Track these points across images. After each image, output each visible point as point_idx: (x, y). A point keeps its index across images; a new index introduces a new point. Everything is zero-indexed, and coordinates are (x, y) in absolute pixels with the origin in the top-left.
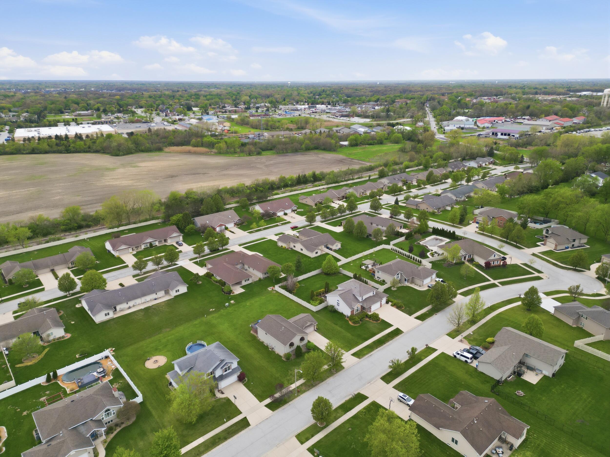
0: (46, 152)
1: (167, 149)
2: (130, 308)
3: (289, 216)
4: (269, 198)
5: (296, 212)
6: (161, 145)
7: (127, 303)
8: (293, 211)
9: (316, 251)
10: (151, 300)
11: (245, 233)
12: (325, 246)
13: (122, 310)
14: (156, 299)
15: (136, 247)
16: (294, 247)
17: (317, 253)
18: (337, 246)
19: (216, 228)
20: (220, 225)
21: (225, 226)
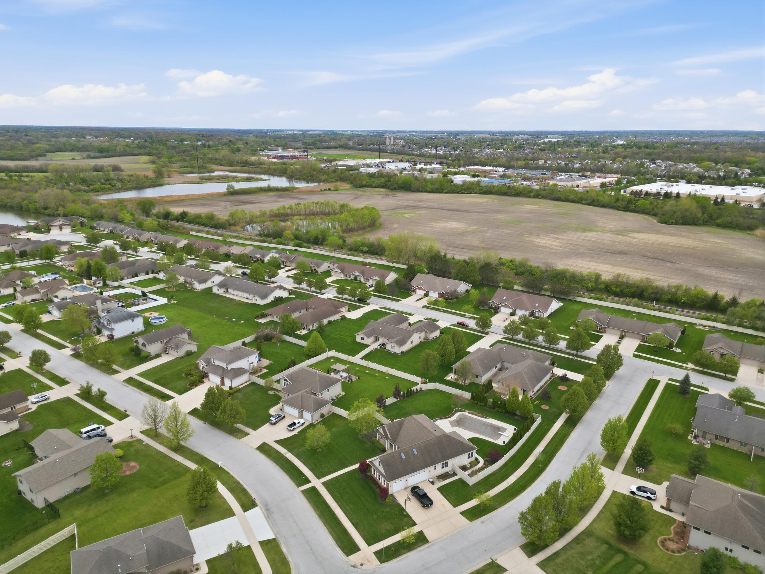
7: (236, 291)
10: (245, 298)
13: (230, 294)
15: (348, 275)
17: (362, 339)
18: (392, 347)
19: (416, 289)
20: (420, 288)
21: (426, 292)
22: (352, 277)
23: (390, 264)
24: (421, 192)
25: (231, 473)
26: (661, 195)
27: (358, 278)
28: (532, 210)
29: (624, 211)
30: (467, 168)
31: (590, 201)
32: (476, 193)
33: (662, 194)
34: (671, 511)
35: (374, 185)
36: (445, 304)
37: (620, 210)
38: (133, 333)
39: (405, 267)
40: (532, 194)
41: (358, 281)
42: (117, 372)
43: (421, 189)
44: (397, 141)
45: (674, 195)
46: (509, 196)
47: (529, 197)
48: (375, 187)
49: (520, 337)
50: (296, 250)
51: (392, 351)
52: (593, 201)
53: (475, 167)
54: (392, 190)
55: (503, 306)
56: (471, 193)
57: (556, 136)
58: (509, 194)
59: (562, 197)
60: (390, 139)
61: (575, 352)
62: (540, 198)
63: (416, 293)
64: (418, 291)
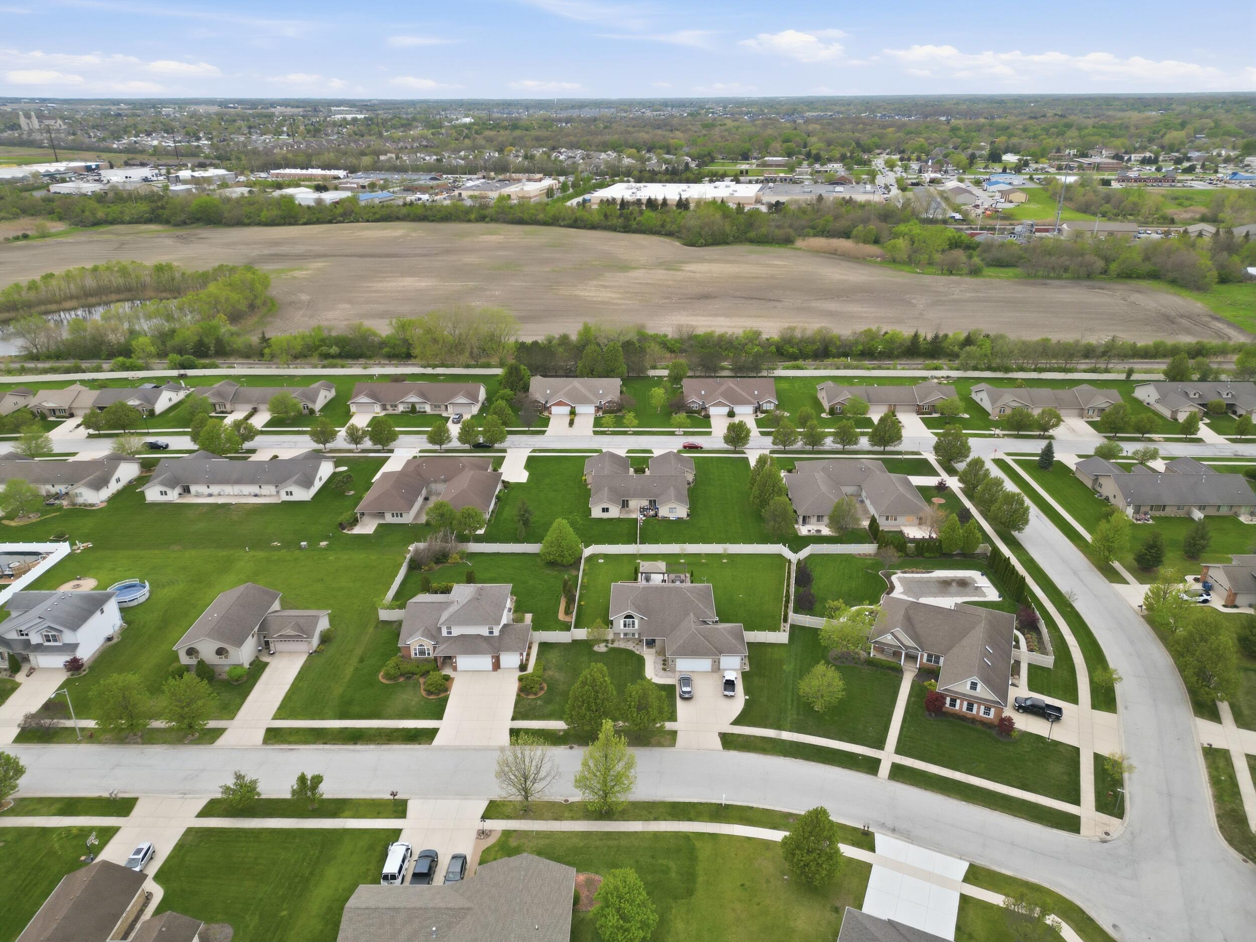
0: (593, 227)
1: (800, 242)
2: (210, 495)
4: (764, 373)
6: (791, 232)
7: (208, 487)
9: (605, 506)
10: (250, 495)
13: (198, 495)
14: (256, 496)
15: (392, 406)
17: (605, 510)
18: (671, 510)
19: (550, 407)
20: (560, 404)
21: (572, 407)
22: (401, 408)
23: (429, 371)
24: (249, 225)
25: (755, 805)
26: (642, 204)
27: (418, 407)
28: (500, 243)
29: (625, 232)
30: (274, 174)
31: (570, 222)
32: (368, 221)
33: (644, 201)
34: (1236, 607)
35: (127, 218)
36: (636, 422)
37: (619, 232)
38: (109, 639)
39: (499, 371)
40: (473, 216)
41: (419, 412)
42: (220, 732)
43: (246, 221)
44: (47, 122)
45: (660, 202)
46: (433, 221)
47: (469, 221)
48: (130, 223)
49: (799, 445)
50: (182, 376)
51: (672, 517)
52: (576, 221)
53: (288, 171)
54: (176, 225)
55: (713, 405)
56: (358, 221)
57: (342, 108)
58: (431, 218)
59: (526, 217)
60: (28, 116)
61: (882, 449)
62: (487, 222)
63: (551, 414)
64: (554, 410)
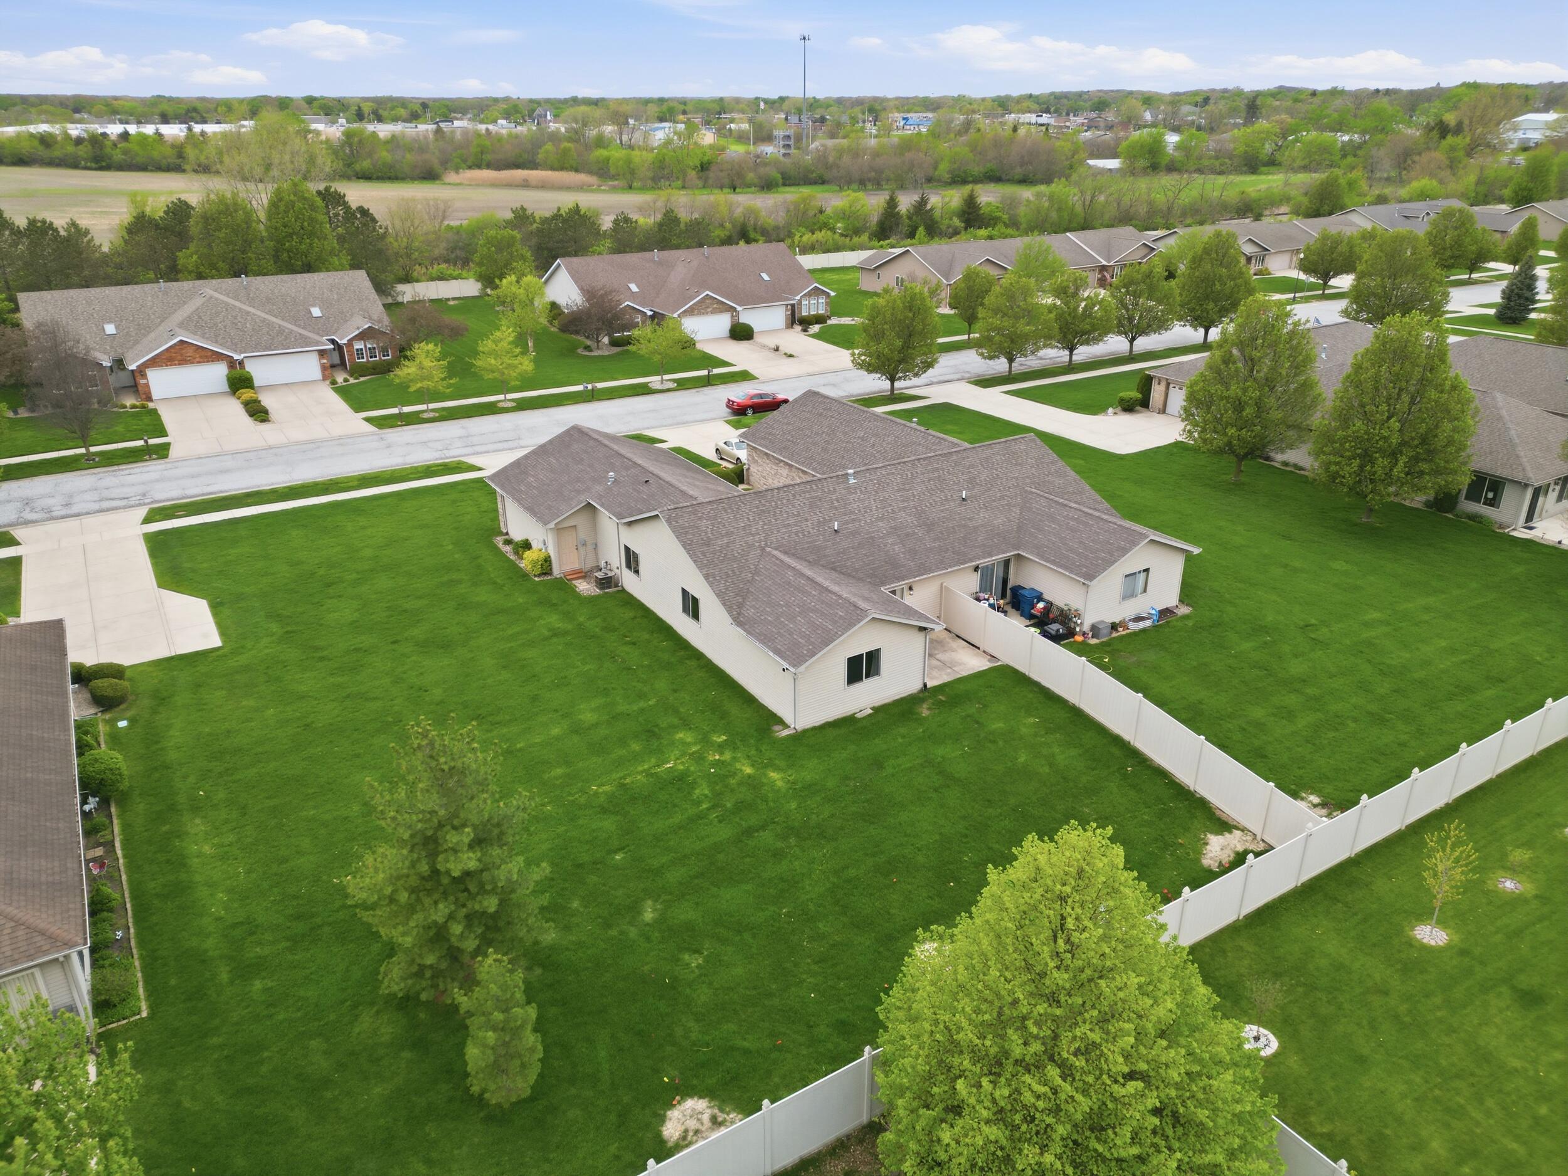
1: (451, 177)
3: (764, 346)
5: (815, 328)
8: (798, 320)
9: (858, 643)
11: (355, 422)
12: (986, 574)
16: (631, 560)
19: (141, 371)
20: (179, 355)
21: (232, 364)
55: (690, 312)
63: (150, 399)
64: (161, 382)
